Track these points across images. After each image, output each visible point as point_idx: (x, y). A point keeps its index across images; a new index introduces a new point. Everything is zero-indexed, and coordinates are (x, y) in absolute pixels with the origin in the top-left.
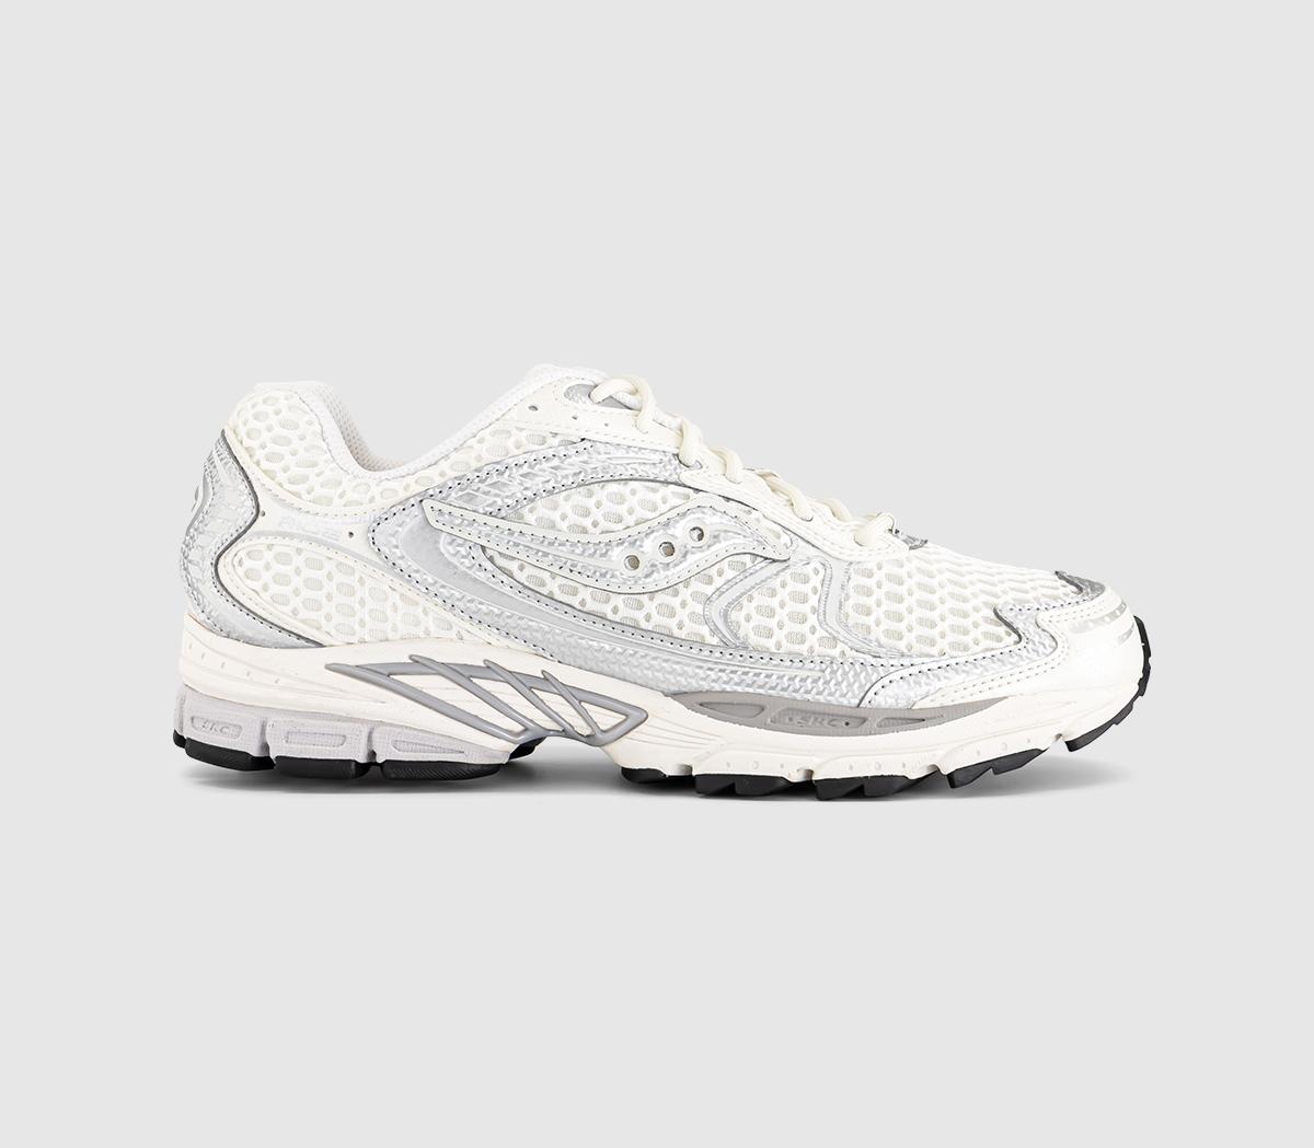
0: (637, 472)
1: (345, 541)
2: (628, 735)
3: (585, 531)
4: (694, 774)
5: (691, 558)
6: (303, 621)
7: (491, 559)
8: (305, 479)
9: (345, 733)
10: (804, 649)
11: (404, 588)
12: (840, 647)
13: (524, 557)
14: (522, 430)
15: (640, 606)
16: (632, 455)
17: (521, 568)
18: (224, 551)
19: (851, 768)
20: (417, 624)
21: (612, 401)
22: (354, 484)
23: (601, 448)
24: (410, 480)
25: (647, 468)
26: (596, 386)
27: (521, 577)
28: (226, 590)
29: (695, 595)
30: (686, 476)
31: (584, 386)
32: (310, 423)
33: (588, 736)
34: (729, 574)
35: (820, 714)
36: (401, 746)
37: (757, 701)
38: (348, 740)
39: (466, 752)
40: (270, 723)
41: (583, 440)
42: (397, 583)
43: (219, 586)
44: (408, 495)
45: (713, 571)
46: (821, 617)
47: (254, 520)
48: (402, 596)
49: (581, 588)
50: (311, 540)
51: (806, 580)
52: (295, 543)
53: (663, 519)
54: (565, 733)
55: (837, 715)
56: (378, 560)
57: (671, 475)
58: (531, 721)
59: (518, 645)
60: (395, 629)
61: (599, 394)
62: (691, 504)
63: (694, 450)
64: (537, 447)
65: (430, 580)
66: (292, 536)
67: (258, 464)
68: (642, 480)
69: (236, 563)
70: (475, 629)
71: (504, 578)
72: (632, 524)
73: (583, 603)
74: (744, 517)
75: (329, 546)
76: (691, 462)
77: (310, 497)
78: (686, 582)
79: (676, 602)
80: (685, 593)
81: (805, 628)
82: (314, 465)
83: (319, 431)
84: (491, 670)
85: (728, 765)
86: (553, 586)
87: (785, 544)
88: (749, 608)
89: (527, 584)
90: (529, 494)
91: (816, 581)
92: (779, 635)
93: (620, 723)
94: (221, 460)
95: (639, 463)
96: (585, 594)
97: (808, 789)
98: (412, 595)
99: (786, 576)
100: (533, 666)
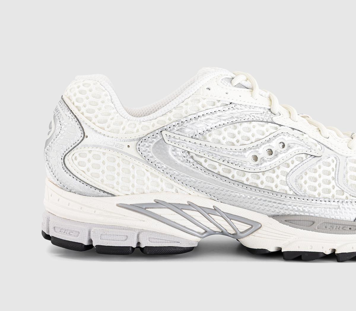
0: (255, 118)
1: (126, 149)
2: (253, 234)
3: (233, 144)
4: (283, 251)
5: (280, 156)
6: (106, 185)
7: (192, 157)
8: (105, 122)
9: (127, 235)
10: (330, 196)
11: (153, 170)
12: (346, 194)
13: (206, 156)
14: (204, 99)
15: (259, 178)
16: (252, 110)
17: (206, 161)
18: (67, 153)
19: (353, 248)
20: (158, 185)
21: (240, 86)
22: (128, 124)
23: (238, 106)
24: (155, 121)
25: (259, 116)
26: (233, 78)
27: (206, 165)
28: (69, 171)
29: (282, 172)
30: (276, 119)
31: (228, 78)
32: (106, 95)
33: (233, 234)
34: (296, 163)
35: (338, 224)
36: (152, 240)
37: (311, 219)
38: (129, 238)
39: (181, 242)
40: (92, 230)
41: (231, 103)
42: (149, 168)
43: (66, 169)
44: (155, 129)
45: (289, 162)
46: (337, 181)
47: (83, 140)
48: (151, 173)
49: (232, 169)
50: (109, 149)
51: (329, 165)
52: (102, 150)
53: (267, 139)
54: (222, 233)
55: (346, 225)
56: (141, 158)
57: (269, 119)
58: (208, 228)
59: (203, 195)
60: (148, 188)
61: (235, 82)
62: (279, 132)
63: (277, 108)
64: (211, 107)
65: (165, 167)
66: (100, 147)
67: (83, 114)
68: (257, 121)
69: (73, 158)
70: (183, 188)
71: (198, 166)
72: (253, 141)
73: (233, 176)
74: (301, 137)
75: (119, 152)
76: (276, 112)
77: (109, 129)
78: (278, 167)
79: (274, 176)
80: (278, 172)
81: (330, 187)
82: (109, 114)
83: (110, 98)
84: (190, 206)
85: (299, 247)
86: (220, 169)
87: (319, 149)
88: (306, 178)
89: (208, 168)
90: (209, 128)
91: (333, 165)
92: (320, 190)
93: (249, 229)
94: (62, 110)
95: (256, 114)
96: (234, 172)
97: (334, 256)
98: (156, 173)
99: (320, 163)
100: (209, 204)
